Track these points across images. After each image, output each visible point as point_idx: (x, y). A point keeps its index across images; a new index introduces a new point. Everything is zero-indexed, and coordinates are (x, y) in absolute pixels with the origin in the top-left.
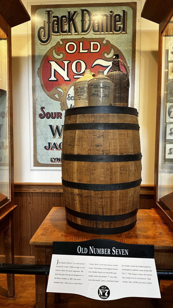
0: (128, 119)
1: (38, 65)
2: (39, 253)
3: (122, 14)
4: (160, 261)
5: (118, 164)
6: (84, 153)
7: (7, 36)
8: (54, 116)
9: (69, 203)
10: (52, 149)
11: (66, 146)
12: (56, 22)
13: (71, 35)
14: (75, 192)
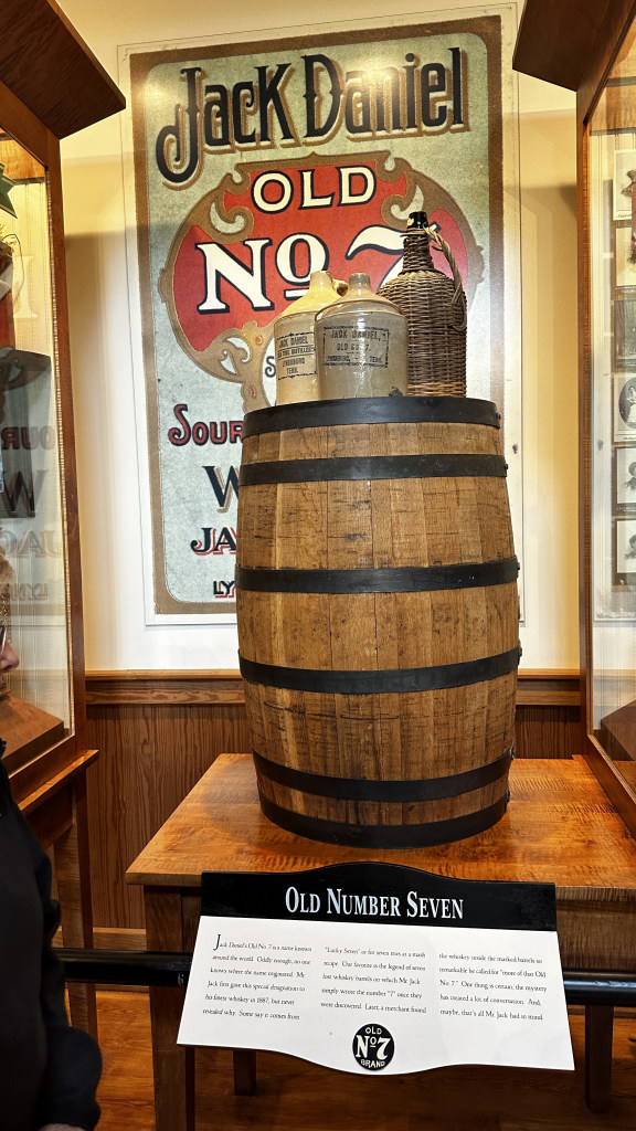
0: (461, 439)
1: (159, 261)
2: (160, 914)
3: (447, 63)
4: (584, 940)
5: (426, 598)
6: (305, 563)
7: (46, 168)
8: (219, 436)
9: (264, 738)
10: (216, 549)
11: (249, 539)
12: (216, 108)
13: (272, 147)
14: (279, 700)
